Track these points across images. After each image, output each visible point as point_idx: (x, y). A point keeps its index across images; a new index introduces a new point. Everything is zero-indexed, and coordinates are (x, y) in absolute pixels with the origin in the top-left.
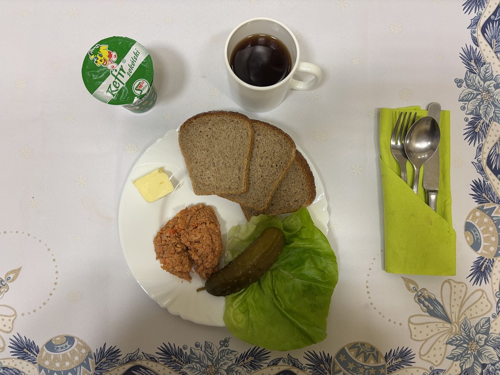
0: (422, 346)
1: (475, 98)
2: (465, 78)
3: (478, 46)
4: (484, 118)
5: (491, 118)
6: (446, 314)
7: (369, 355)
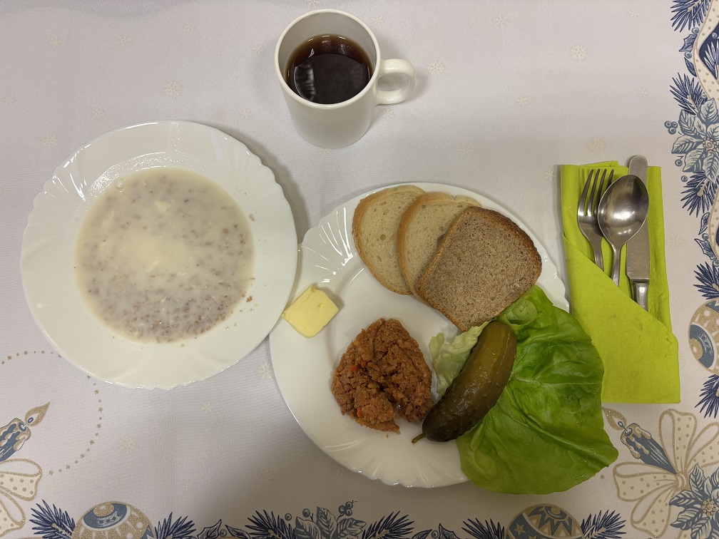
0: (635, 508)
1: (695, 148)
2: (680, 120)
3: (695, 75)
4: (709, 177)
6: (668, 461)
7: (558, 523)
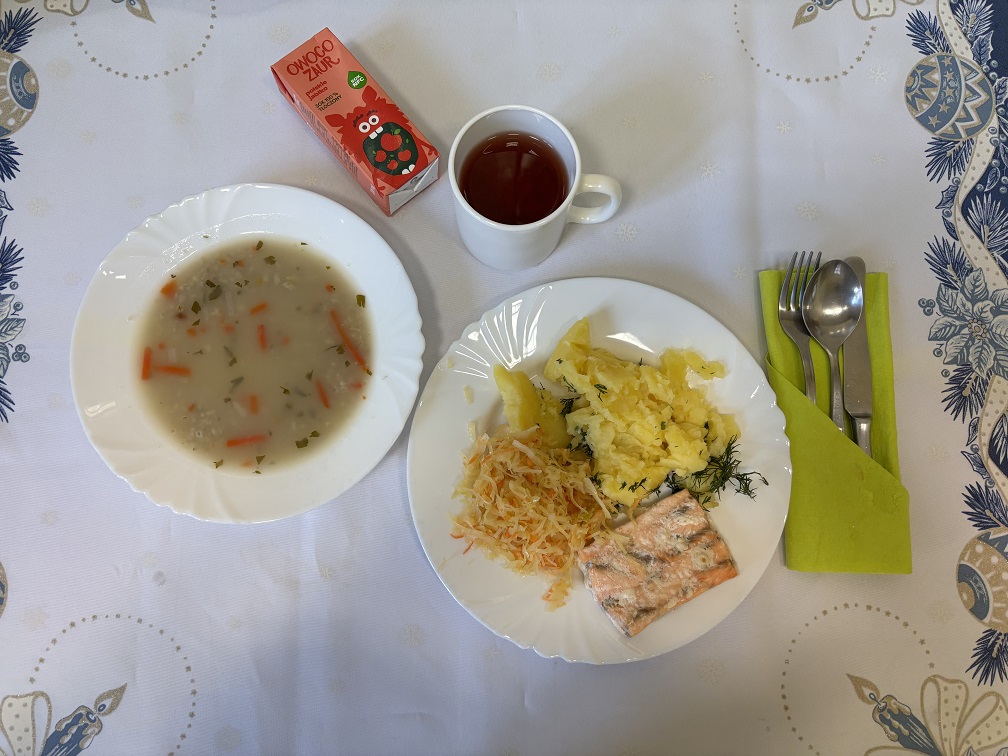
1: (958, 333)
2: (938, 298)
3: (957, 239)
4: (977, 370)
5: (990, 370)
6: (933, 743)
